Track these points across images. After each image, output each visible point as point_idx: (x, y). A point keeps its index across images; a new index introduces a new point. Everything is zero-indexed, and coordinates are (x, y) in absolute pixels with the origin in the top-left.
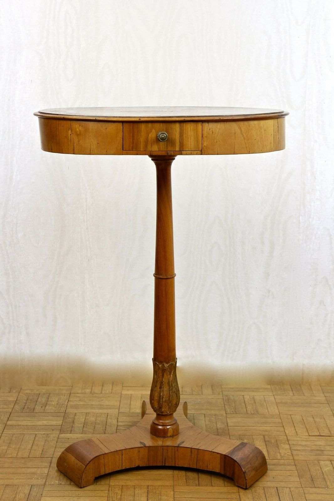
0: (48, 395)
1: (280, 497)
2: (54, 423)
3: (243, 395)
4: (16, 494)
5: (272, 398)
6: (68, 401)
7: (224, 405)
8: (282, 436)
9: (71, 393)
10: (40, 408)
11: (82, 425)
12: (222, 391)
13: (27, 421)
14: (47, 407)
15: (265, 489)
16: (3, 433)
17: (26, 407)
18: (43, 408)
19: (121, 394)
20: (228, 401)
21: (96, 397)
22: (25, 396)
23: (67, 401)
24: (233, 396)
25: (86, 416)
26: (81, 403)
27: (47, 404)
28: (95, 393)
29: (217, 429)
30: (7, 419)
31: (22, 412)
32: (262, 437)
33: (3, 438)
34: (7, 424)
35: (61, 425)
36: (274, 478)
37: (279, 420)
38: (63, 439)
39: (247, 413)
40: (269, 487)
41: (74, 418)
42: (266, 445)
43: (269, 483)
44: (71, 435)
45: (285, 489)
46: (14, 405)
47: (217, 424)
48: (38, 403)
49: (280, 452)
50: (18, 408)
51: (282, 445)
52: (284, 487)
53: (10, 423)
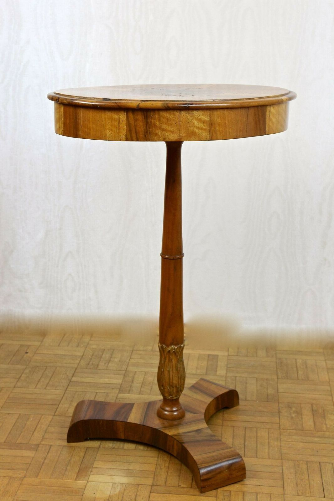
0: (112, 350)
1: (322, 474)
2: (115, 381)
3: (296, 359)
4: (71, 457)
5: (324, 363)
7: (277, 368)
8: (329, 405)
9: (133, 349)
10: (104, 364)
11: (140, 385)
12: (276, 354)
13: (90, 378)
14: (110, 364)
15: (308, 464)
16: (68, 389)
17: (91, 363)
18: (107, 364)
20: (281, 364)
22: (91, 351)
23: (129, 358)
24: (286, 359)
25: (145, 376)
26: (142, 361)
27: (110, 361)
29: (268, 395)
30: (72, 375)
31: (87, 368)
32: (310, 406)
33: (66, 395)
34: (72, 381)
35: (121, 384)
36: (317, 452)
37: (328, 388)
38: (120, 399)
39: (298, 379)
40: (313, 462)
41: (134, 377)
42: (313, 415)
43: (312, 457)
44: (129, 395)
45: (328, 464)
46: (80, 361)
47: (267, 390)
48: (102, 359)
49: (326, 423)
50: (83, 363)
51: (329, 415)
52: (327, 463)
53: (74, 379)
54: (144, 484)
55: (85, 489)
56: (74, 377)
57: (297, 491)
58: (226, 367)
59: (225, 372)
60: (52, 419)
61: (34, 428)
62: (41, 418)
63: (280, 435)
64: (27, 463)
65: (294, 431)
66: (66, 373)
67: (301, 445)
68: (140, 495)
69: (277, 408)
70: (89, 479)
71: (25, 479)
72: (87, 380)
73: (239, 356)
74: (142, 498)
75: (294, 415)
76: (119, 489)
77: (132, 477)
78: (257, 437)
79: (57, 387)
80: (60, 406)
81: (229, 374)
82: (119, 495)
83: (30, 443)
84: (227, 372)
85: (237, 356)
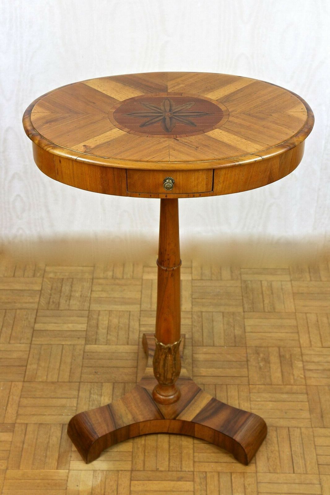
0: (71, 280)
1: (291, 442)
2: (79, 327)
3: (261, 281)
4: (49, 438)
5: (289, 285)
6: (92, 291)
7: (242, 296)
8: (296, 347)
9: (93, 277)
10: (65, 302)
11: (106, 330)
12: (240, 274)
13: (53, 324)
14: (71, 301)
15: (278, 431)
16: (33, 342)
17: (51, 300)
18: (68, 301)
19: (142, 279)
20: (246, 290)
21: (118, 285)
22: (49, 283)
23: (90, 291)
24: (251, 281)
25: (109, 316)
26: (104, 295)
27: (71, 296)
28: (117, 279)
29: (235, 337)
30: (33, 320)
31: (48, 309)
32: (277, 349)
33: (32, 350)
34: (35, 329)
35: (86, 331)
36: (286, 413)
37: (293, 322)
38: (89, 354)
39: (264, 312)
40: (282, 427)
41: (98, 319)
42: (281, 363)
43: (281, 420)
44: (96, 346)
45: (296, 429)
46: (40, 298)
47: (234, 330)
48: (62, 294)
49: (294, 373)
50: (43, 302)
51: (296, 362)
52: (295, 427)
53: (38, 326)
54: (123, 469)
55: (67, 481)
56: (38, 323)
57: (269, 467)
58: (191, 299)
59: (190, 305)
60: (23, 386)
61: (6, 401)
62: (11, 386)
63: (250, 393)
64: (6, 450)
65: (263, 386)
66: (27, 318)
67: (270, 405)
68: (121, 484)
69: (245, 355)
70: (69, 466)
71: (8, 471)
72: (51, 327)
73: (204, 280)
74: (124, 488)
75: (262, 364)
76: (100, 478)
77: (111, 461)
78: (227, 397)
79: (20, 340)
80: (28, 367)
81: (196, 309)
82: (101, 486)
83: (5, 422)
84: (192, 305)
85: (202, 280)
